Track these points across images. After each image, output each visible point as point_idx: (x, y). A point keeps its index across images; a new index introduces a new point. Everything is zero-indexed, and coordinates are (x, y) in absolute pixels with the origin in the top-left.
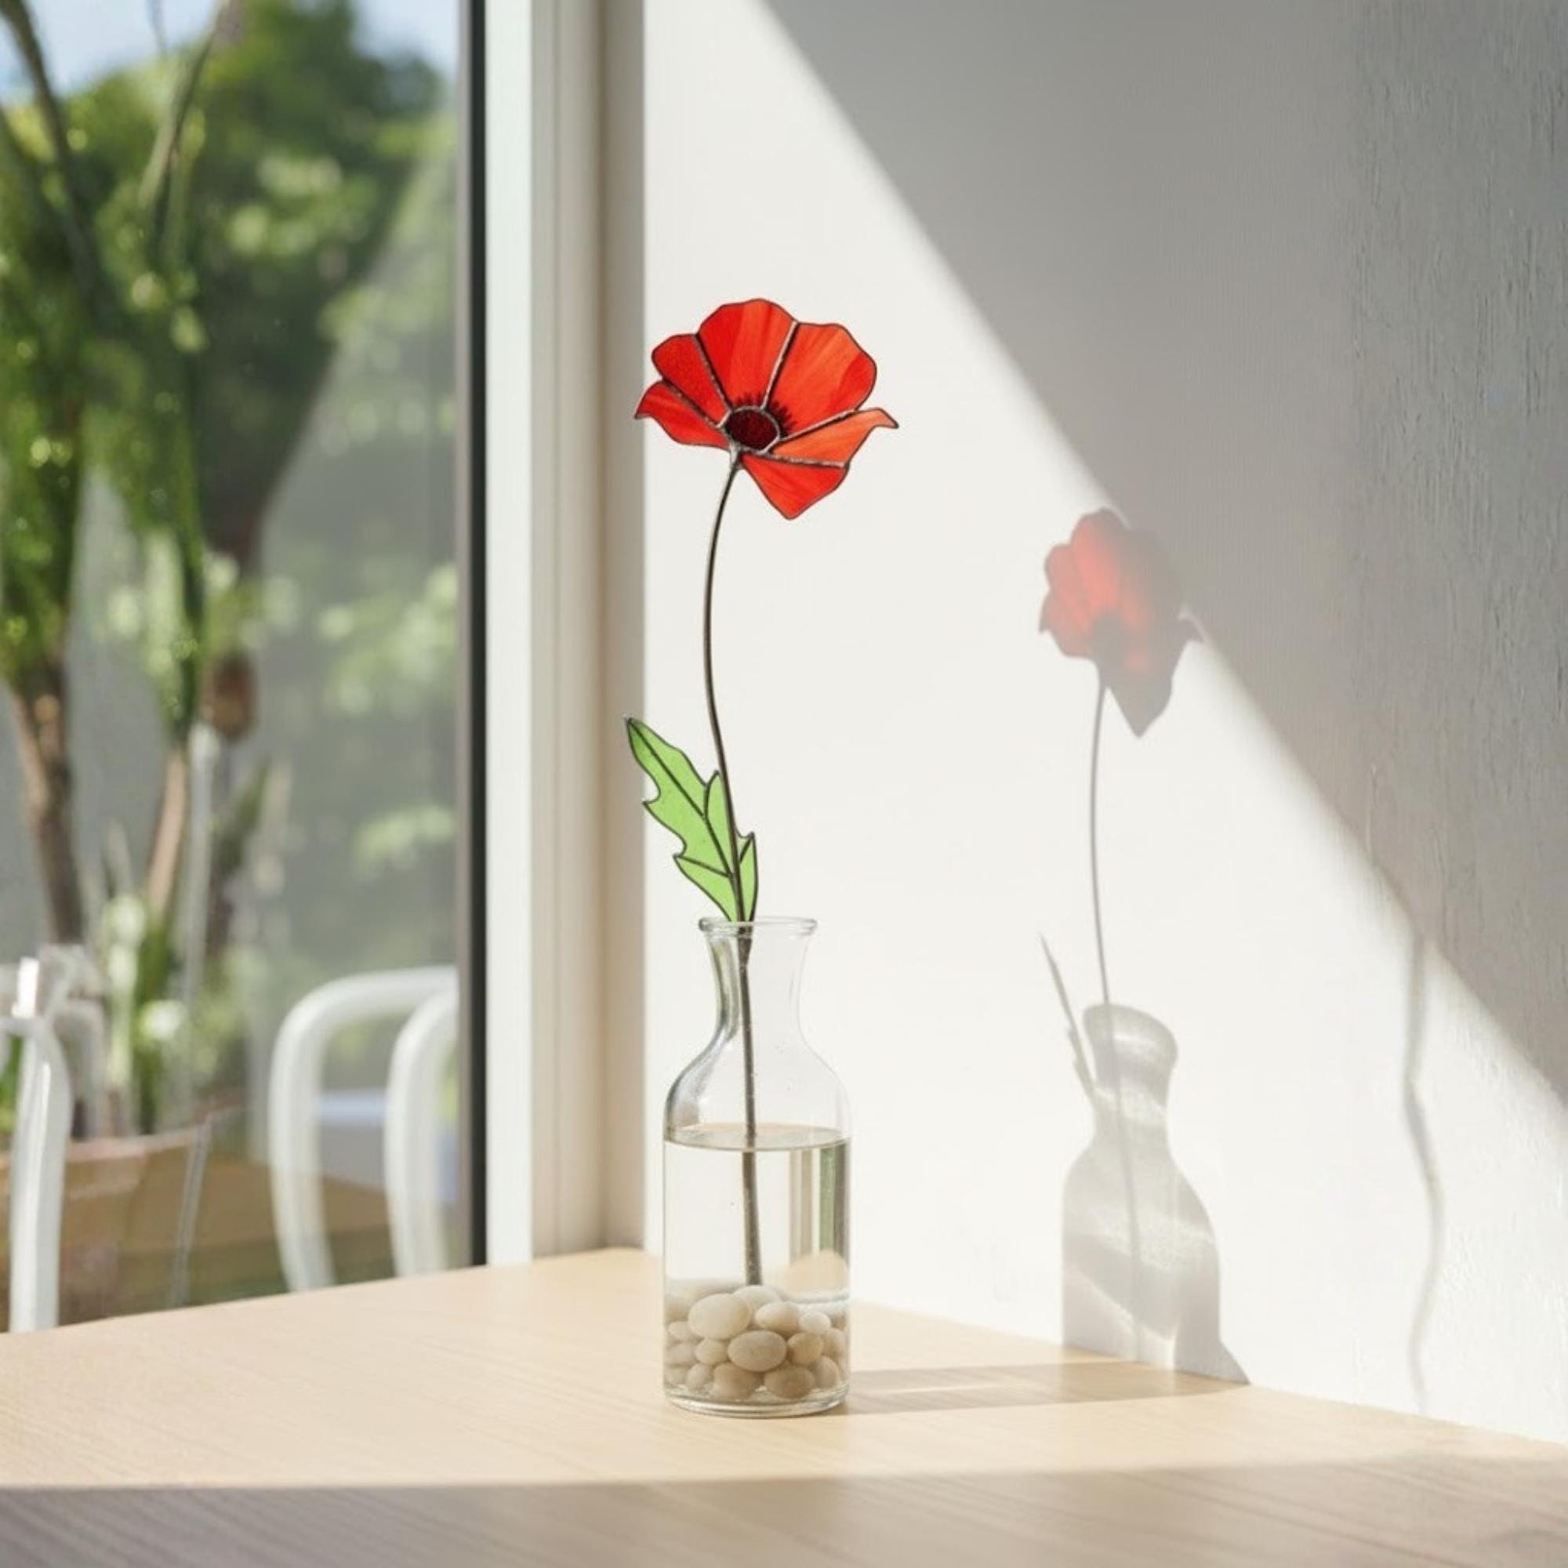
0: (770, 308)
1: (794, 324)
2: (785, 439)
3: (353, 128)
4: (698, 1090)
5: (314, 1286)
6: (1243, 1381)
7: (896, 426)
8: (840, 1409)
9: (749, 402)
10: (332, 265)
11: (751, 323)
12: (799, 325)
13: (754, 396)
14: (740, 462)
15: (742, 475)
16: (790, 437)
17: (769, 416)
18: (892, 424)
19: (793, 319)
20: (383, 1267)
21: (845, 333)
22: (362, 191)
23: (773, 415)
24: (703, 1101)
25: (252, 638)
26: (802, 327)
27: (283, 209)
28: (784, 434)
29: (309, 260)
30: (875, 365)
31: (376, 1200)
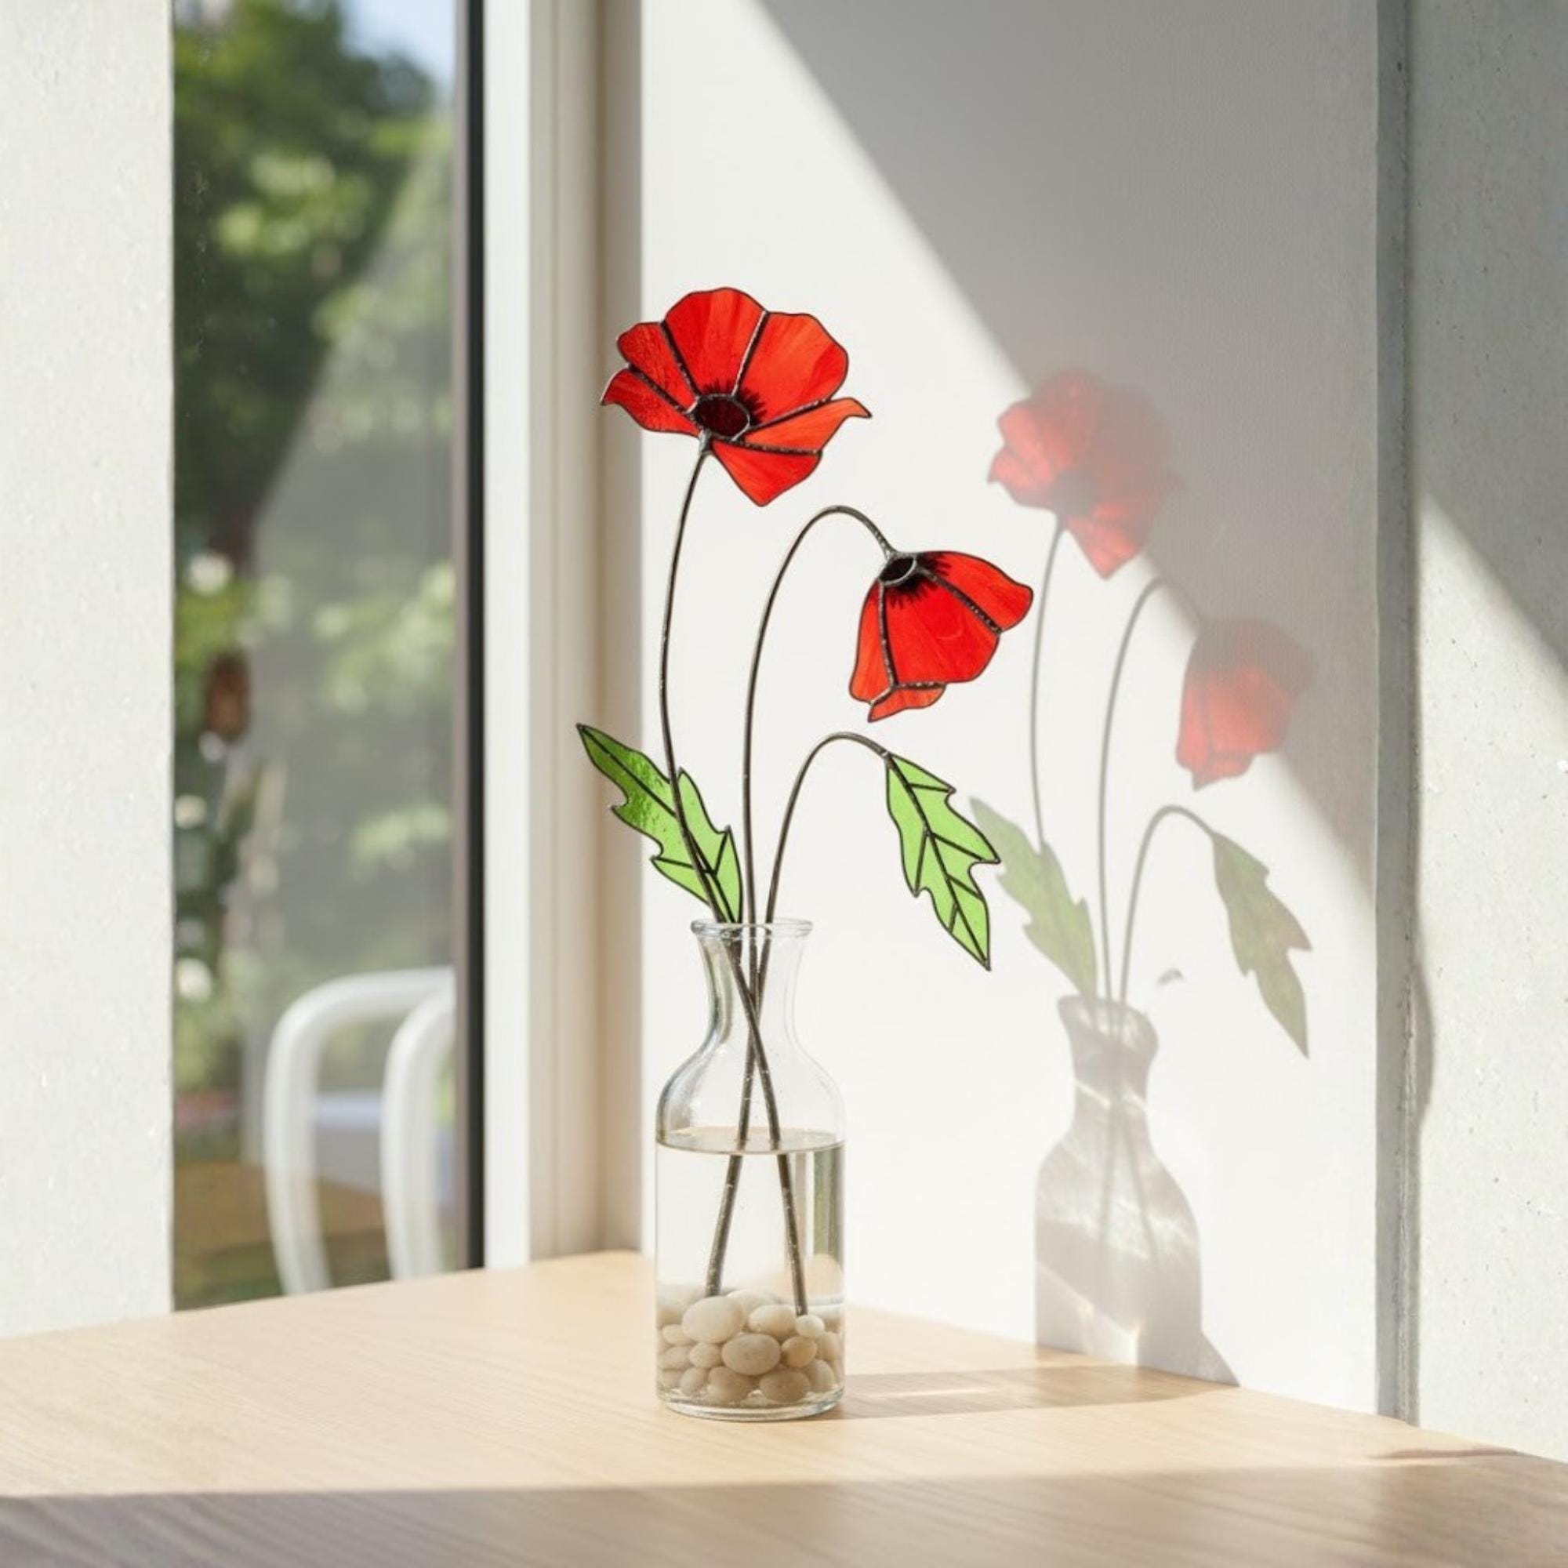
0: (739, 297)
1: (764, 313)
2: (757, 427)
3: (347, 126)
4: (690, 1091)
5: (310, 1289)
6: (1231, 1383)
7: (869, 415)
8: (834, 1414)
9: (718, 390)
10: (326, 264)
11: (719, 312)
12: (769, 314)
13: (723, 384)
14: (709, 448)
15: (711, 461)
16: (761, 425)
17: (739, 405)
18: (866, 414)
19: (761, 308)
20: (379, 1270)
21: (816, 324)
22: (357, 191)
23: (743, 403)
24: (696, 1103)
25: (247, 637)
26: (772, 318)
27: (275, 208)
28: (755, 421)
29: (303, 258)
30: (846, 355)
31: (371, 1202)
